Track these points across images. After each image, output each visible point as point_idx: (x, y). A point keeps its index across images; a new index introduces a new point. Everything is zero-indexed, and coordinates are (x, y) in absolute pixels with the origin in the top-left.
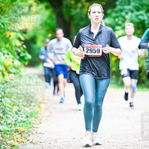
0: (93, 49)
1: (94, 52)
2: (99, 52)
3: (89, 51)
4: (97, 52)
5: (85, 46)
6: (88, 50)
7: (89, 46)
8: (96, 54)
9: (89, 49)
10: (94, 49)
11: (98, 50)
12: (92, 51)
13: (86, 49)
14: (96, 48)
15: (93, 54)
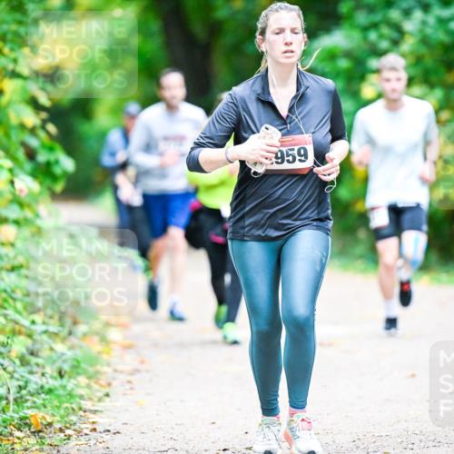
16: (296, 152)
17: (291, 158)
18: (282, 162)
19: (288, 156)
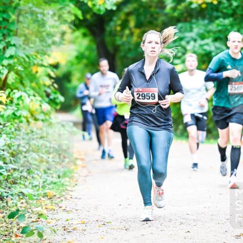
0: (145, 93)
2: (154, 99)
3: (141, 97)
4: (151, 98)
5: (136, 89)
6: (139, 96)
7: (141, 90)
9: (141, 93)
10: (147, 94)
11: (153, 95)
13: (137, 94)
14: (150, 92)
17: (148, 97)
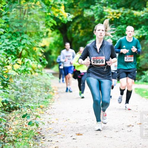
1: (99, 63)
2: (103, 62)
3: (95, 62)
5: (92, 58)
7: (95, 58)
8: (101, 64)
9: (95, 60)
10: (99, 60)
11: (102, 61)
12: (97, 62)
13: (93, 61)
14: (101, 59)
15: (98, 64)
16: (101, 61)
17: (99, 62)
18: (97, 63)
19: (99, 61)
